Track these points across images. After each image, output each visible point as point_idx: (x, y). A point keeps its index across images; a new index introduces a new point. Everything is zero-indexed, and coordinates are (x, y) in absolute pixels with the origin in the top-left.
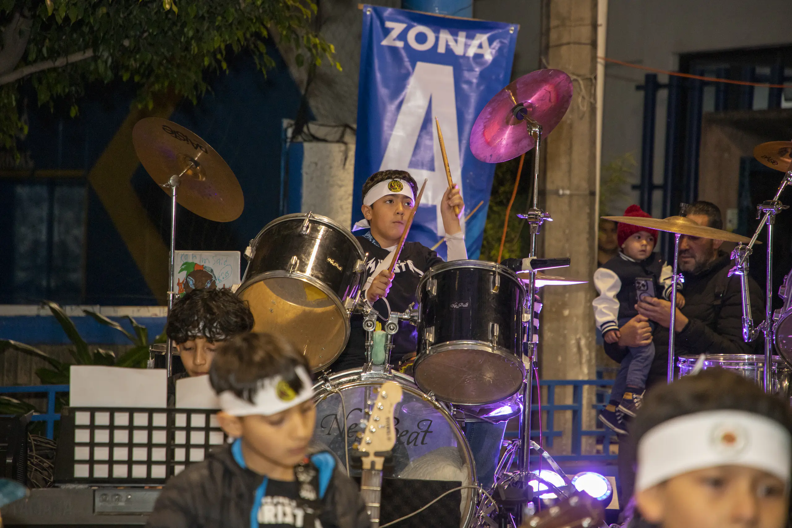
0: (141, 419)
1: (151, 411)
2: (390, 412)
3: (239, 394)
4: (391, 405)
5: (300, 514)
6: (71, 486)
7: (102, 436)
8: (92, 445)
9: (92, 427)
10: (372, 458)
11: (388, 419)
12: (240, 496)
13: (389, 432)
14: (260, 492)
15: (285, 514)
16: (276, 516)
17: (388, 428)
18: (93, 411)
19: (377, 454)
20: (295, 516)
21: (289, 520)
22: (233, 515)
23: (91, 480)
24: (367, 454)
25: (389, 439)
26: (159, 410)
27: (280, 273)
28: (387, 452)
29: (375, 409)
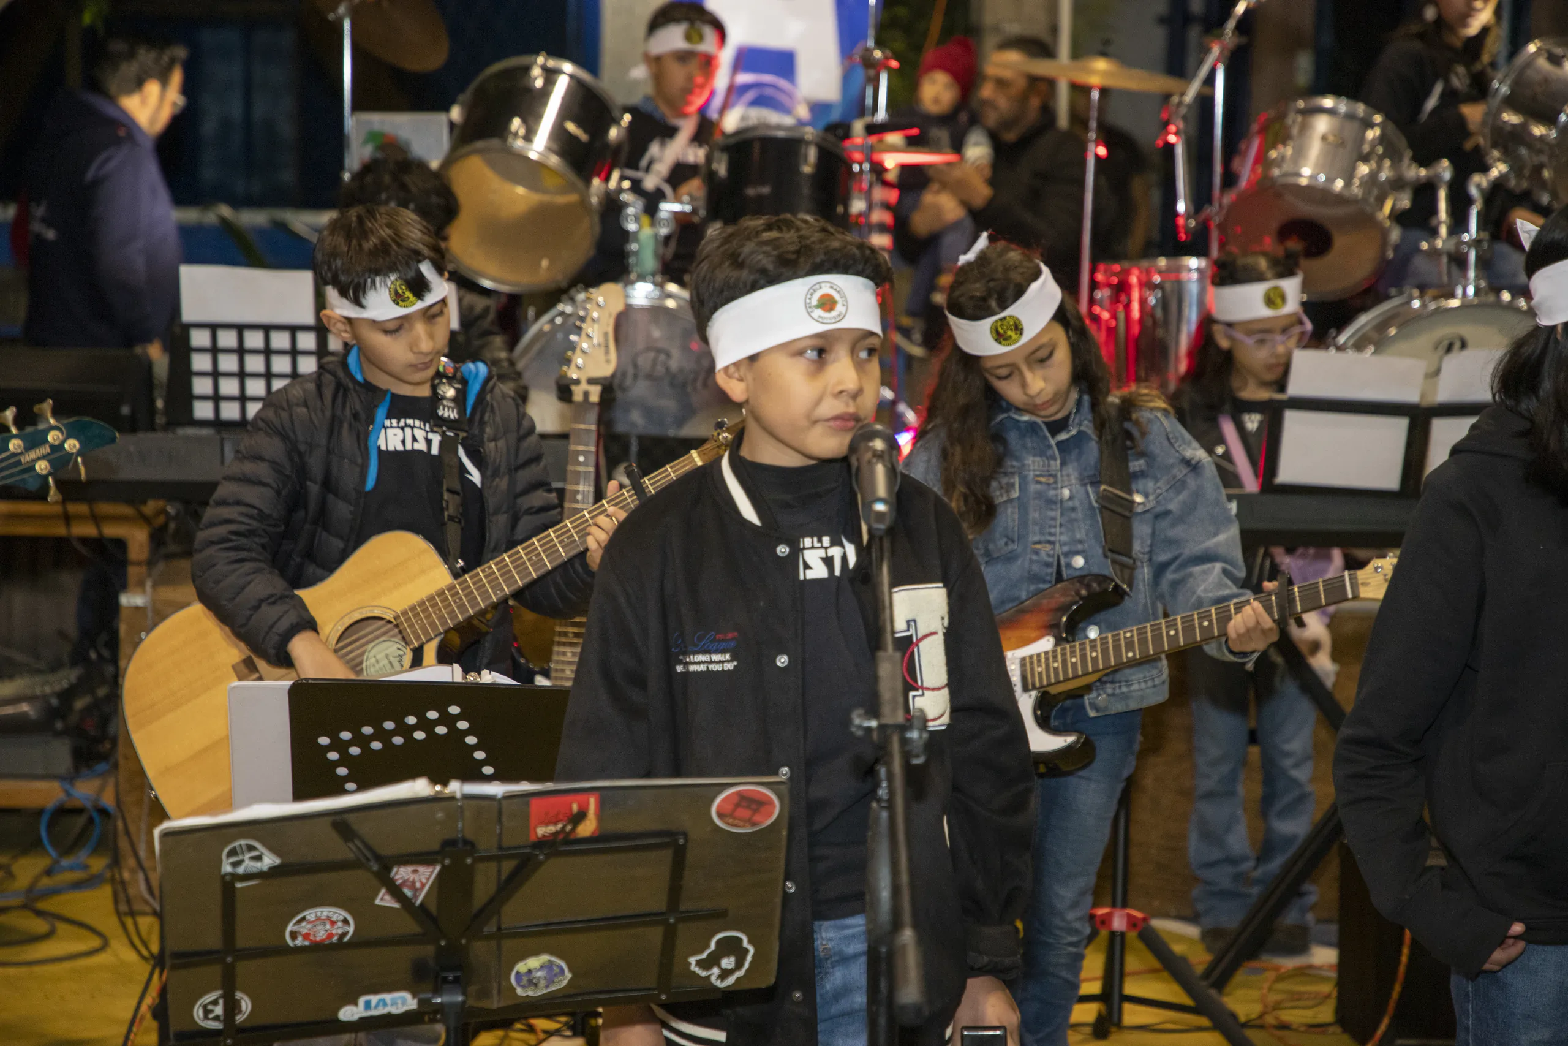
0: (281, 340)
1: (293, 330)
2: (608, 325)
3: (343, 293)
4: (610, 315)
5: (436, 439)
6: (191, 431)
7: (228, 363)
8: (216, 374)
9: (215, 350)
10: (584, 386)
11: (606, 334)
12: (355, 416)
13: (607, 352)
14: (381, 412)
15: (415, 439)
16: (403, 442)
17: (607, 347)
18: (214, 328)
19: (591, 381)
20: (429, 442)
21: (421, 446)
22: (347, 438)
23: (218, 424)
24: (577, 382)
25: (608, 361)
26: (305, 328)
27: (495, 142)
28: (605, 379)
29: (589, 320)
